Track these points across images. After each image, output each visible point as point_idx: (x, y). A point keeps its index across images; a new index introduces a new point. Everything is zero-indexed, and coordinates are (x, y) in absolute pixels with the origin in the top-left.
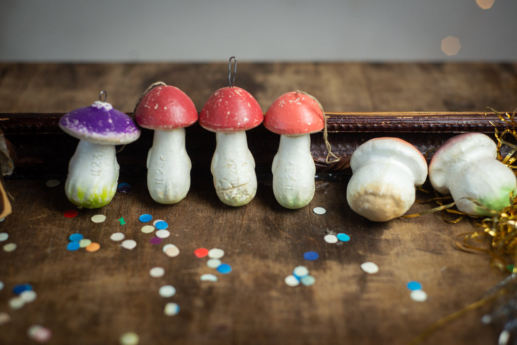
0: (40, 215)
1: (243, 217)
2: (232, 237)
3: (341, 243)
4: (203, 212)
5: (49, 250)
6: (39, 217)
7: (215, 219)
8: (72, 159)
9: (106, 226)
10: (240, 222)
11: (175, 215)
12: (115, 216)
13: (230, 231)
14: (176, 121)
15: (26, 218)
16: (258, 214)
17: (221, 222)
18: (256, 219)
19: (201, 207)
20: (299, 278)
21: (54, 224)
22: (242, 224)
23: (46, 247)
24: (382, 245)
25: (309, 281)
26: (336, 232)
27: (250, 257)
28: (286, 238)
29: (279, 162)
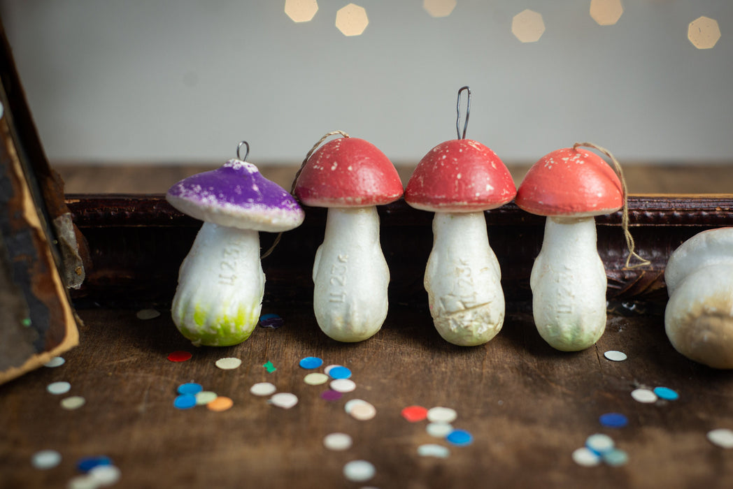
0: (126, 358)
1: (482, 363)
2: (466, 391)
3: (664, 403)
4: (411, 356)
5: (141, 408)
6: (125, 360)
7: (433, 366)
8: (186, 260)
9: (241, 374)
10: (477, 370)
11: (362, 359)
12: (257, 361)
13: (462, 382)
14: (369, 191)
15: (101, 361)
16: (508, 360)
17: (444, 370)
18: (506, 366)
19: (406, 348)
20: (598, 453)
21: (152, 371)
22: (482, 374)
23: (137, 402)
25: (618, 458)
26: (652, 386)
27: (503, 421)
28: (564, 394)
29: (544, 267)
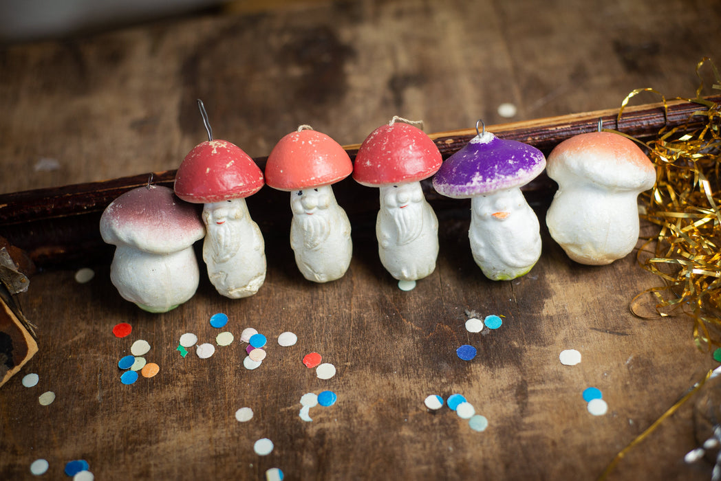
0: (76, 334)
1: (350, 302)
2: (339, 340)
3: (488, 332)
4: (296, 301)
5: (98, 396)
6: (76, 338)
7: (313, 312)
9: (168, 344)
10: (347, 311)
12: (178, 323)
13: (336, 329)
15: (58, 342)
16: (370, 294)
17: (321, 315)
18: (369, 302)
21: (99, 350)
22: (350, 314)
23: (93, 391)
24: (544, 327)
26: (483, 315)
27: (367, 372)
28: (413, 331)
